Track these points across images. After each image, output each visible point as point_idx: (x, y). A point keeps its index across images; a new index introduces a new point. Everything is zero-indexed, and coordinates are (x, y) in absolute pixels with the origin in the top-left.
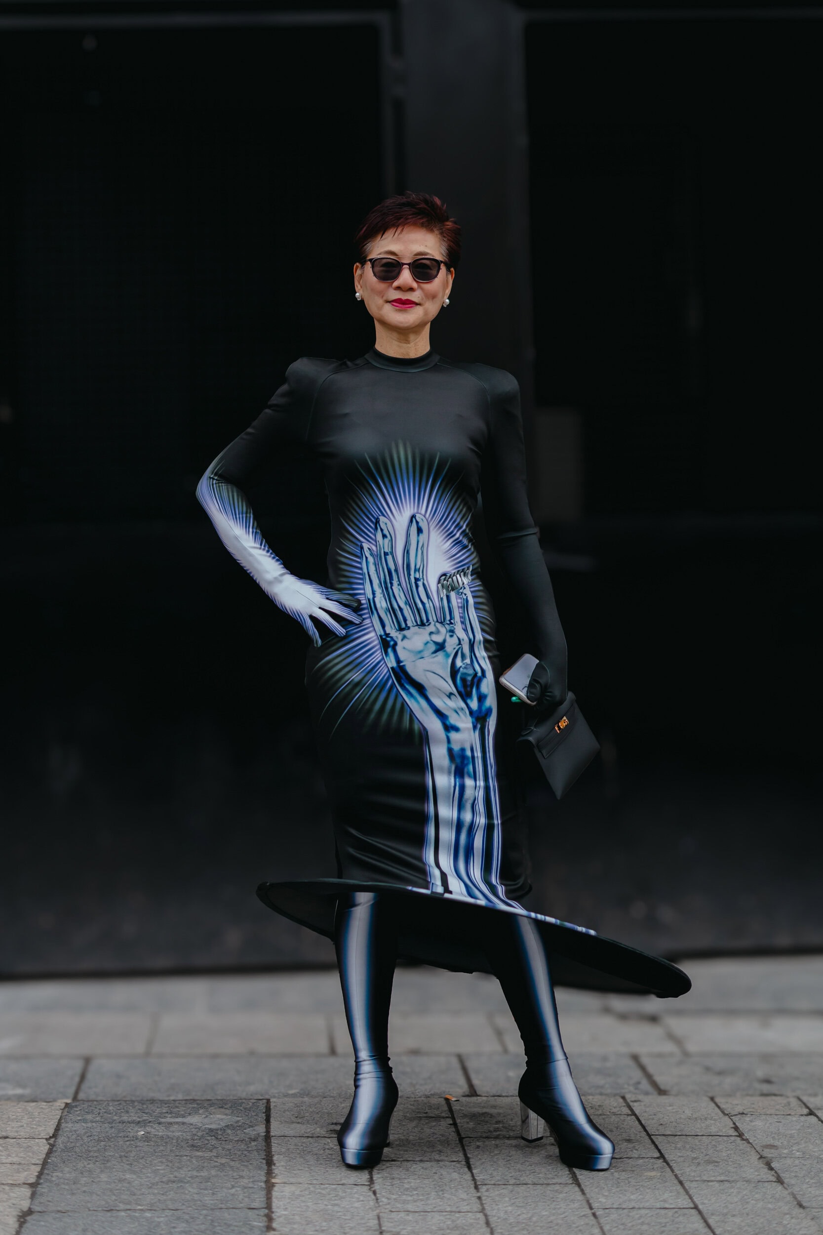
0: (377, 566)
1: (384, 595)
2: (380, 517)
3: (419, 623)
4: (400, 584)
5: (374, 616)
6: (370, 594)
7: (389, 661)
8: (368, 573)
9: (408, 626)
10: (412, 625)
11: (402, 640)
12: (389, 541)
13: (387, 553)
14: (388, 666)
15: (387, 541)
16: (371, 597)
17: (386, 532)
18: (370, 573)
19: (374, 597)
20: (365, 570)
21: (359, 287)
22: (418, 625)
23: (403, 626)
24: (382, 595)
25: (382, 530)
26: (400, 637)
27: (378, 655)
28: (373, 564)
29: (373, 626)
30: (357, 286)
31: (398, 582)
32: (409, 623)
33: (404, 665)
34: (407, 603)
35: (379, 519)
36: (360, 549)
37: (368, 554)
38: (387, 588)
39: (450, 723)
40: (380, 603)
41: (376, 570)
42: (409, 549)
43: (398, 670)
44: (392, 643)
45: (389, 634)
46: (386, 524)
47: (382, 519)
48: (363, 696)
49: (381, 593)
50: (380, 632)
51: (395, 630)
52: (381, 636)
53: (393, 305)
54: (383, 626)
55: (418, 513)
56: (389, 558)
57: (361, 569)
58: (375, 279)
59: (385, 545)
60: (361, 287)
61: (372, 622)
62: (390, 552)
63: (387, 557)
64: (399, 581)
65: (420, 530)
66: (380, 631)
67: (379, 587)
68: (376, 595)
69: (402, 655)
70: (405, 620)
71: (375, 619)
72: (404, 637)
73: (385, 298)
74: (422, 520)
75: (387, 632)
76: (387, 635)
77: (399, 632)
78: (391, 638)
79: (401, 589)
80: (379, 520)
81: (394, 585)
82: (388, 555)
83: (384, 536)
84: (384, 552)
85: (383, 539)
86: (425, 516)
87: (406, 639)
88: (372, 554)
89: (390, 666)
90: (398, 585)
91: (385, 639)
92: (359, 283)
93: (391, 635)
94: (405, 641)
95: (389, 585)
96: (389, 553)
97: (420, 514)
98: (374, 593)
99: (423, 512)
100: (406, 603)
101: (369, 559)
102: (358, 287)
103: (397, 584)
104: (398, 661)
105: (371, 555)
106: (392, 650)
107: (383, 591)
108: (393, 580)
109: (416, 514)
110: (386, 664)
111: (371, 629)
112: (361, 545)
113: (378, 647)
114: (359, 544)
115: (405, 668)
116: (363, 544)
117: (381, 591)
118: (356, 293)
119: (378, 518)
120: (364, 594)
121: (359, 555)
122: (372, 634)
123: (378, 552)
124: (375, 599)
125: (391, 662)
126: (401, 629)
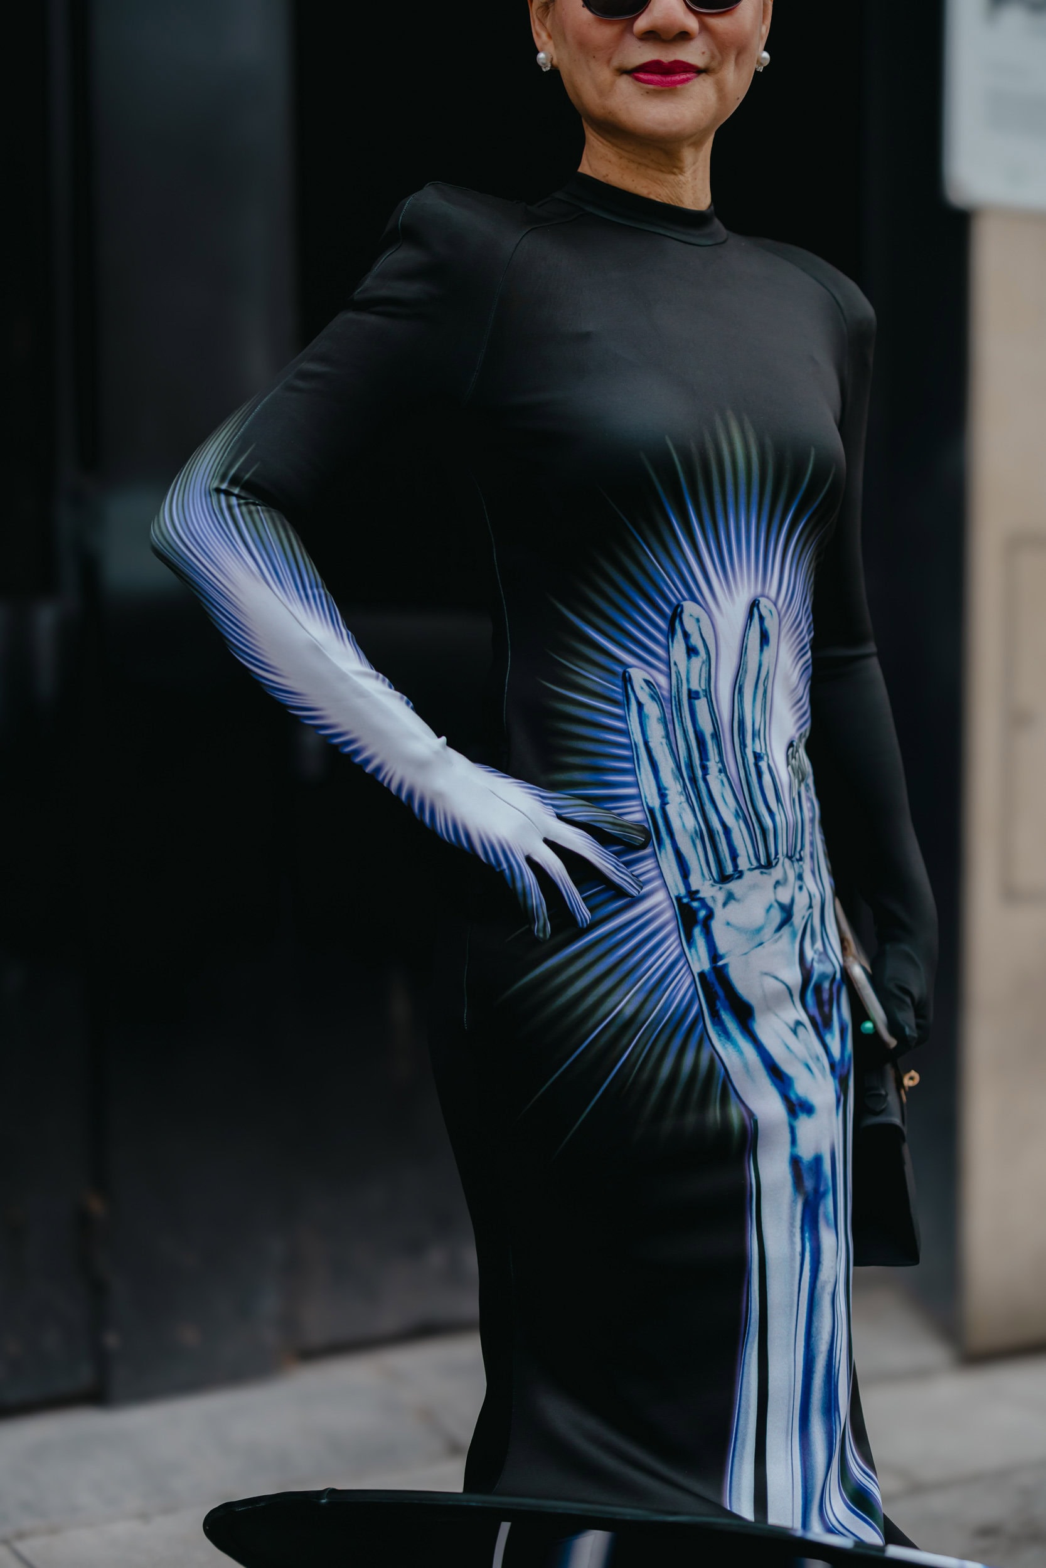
0: (670, 727)
1: (688, 798)
2: (684, 603)
3: (763, 862)
4: (723, 770)
5: (663, 851)
6: (652, 798)
7: (695, 957)
8: (646, 744)
9: (739, 869)
10: (749, 866)
11: (725, 904)
12: (703, 662)
13: (697, 693)
14: (693, 970)
15: (697, 662)
16: (655, 803)
17: (696, 641)
18: (651, 745)
19: (664, 804)
20: (637, 737)
21: (544, 36)
22: (760, 867)
23: (729, 869)
24: (683, 799)
25: (686, 636)
26: (721, 897)
27: (672, 946)
28: (659, 719)
29: (661, 875)
30: (538, 34)
31: (720, 765)
32: (743, 864)
33: (725, 966)
34: (739, 814)
35: (682, 607)
36: (620, 683)
37: (644, 695)
38: (693, 780)
39: (796, 1095)
40: (680, 816)
41: (667, 736)
42: (743, 683)
43: (712, 978)
44: (702, 914)
45: (697, 892)
46: (698, 620)
47: (689, 607)
48: (639, 1049)
49: (681, 793)
50: (678, 889)
51: (711, 882)
52: (679, 899)
53: (638, 79)
54: (685, 873)
55: (763, 595)
56: (701, 705)
57: (626, 733)
58: (586, 14)
59: (692, 672)
60: (550, 36)
61: (659, 866)
62: (705, 691)
63: (697, 702)
64: (722, 761)
65: (764, 638)
66: (676, 886)
67: (676, 778)
68: (669, 798)
69: (723, 941)
70: (734, 856)
71: (667, 857)
72: (730, 897)
73: (615, 63)
74: (771, 611)
75: (694, 888)
76: (693, 894)
77: (718, 886)
78: (702, 900)
79: (725, 780)
80: (682, 611)
81: (710, 771)
82: (698, 698)
83: (691, 651)
84: (689, 691)
85: (689, 657)
86: (775, 604)
87: (733, 902)
88: (655, 697)
89: (696, 970)
90: (720, 771)
91: (688, 905)
92: (543, 24)
93: (701, 895)
94: (732, 905)
95: (699, 773)
96: (702, 694)
97: (768, 598)
98: (662, 794)
99: (773, 593)
100: (737, 815)
101: (646, 709)
102: (541, 36)
103: (717, 770)
104: (715, 956)
105: (652, 697)
106: (702, 931)
107: (685, 786)
108: (708, 760)
109: (760, 599)
110: (689, 966)
111: (657, 883)
112: (625, 672)
113: (671, 926)
114: (620, 670)
115: (727, 973)
116: (629, 670)
117: (679, 788)
118: (537, 52)
119: (679, 606)
120: (638, 796)
121: (620, 697)
122: (660, 896)
123: (674, 690)
124: (668, 807)
125: (699, 959)
126: (724, 878)
